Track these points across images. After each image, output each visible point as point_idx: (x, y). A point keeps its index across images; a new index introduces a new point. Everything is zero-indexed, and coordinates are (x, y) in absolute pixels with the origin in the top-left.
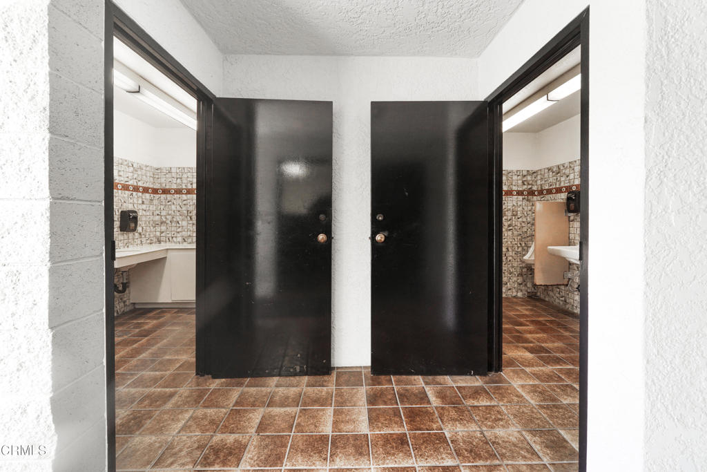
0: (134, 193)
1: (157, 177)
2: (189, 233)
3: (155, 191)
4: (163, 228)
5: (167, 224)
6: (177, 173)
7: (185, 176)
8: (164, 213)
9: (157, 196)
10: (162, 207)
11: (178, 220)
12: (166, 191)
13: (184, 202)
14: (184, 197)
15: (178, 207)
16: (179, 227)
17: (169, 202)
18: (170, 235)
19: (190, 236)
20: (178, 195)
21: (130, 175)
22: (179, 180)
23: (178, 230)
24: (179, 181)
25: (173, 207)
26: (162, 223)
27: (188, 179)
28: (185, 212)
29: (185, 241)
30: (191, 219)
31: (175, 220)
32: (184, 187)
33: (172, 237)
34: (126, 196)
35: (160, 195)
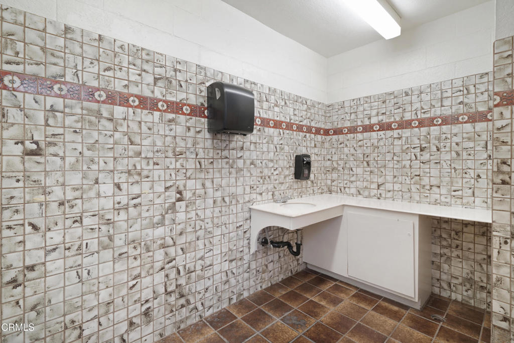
0: (308, 134)
1: (328, 115)
2: (365, 184)
3: (327, 132)
4: (335, 176)
5: (339, 170)
6: (351, 107)
7: (361, 109)
8: (335, 158)
9: (328, 138)
10: (334, 151)
11: (352, 166)
12: (338, 132)
13: (360, 143)
14: (360, 136)
15: (352, 149)
16: (353, 175)
17: (341, 144)
18: (341, 185)
19: (366, 188)
20: (352, 135)
22: (353, 115)
23: (353, 179)
24: (353, 116)
25: (346, 150)
26: (332, 170)
27: (366, 112)
28: (361, 156)
29: (360, 194)
30: (368, 165)
31: (347, 166)
32: (359, 123)
33: (345, 188)
34: (300, 138)
35: (331, 137)
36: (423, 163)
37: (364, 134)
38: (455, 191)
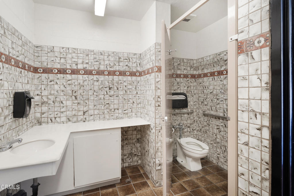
0: (23, 71)
1: (36, 54)
2: (74, 112)
3: (35, 70)
4: (45, 108)
5: (49, 104)
6: (61, 53)
7: (70, 56)
8: (45, 93)
9: (37, 75)
10: (43, 87)
11: (62, 100)
12: (47, 71)
13: (69, 82)
14: (69, 77)
15: (62, 87)
16: (63, 107)
17: (51, 81)
18: (52, 116)
19: (75, 115)
20: (62, 75)
21: (20, 48)
22: (62, 59)
23: (62, 110)
24: (63, 61)
25: (56, 87)
26: (42, 104)
27: (73, 60)
28: (70, 92)
29: (69, 121)
30: (76, 98)
31: (57, 99)
32: (68, 67)
33: (55, 118)
34: (17, 74)
35: (40, 75)
36: (110, 96)
37: (73, 75)
38: (125, 111)
